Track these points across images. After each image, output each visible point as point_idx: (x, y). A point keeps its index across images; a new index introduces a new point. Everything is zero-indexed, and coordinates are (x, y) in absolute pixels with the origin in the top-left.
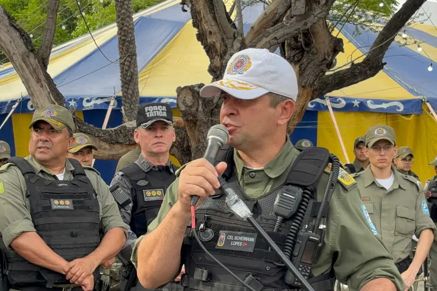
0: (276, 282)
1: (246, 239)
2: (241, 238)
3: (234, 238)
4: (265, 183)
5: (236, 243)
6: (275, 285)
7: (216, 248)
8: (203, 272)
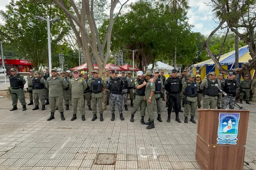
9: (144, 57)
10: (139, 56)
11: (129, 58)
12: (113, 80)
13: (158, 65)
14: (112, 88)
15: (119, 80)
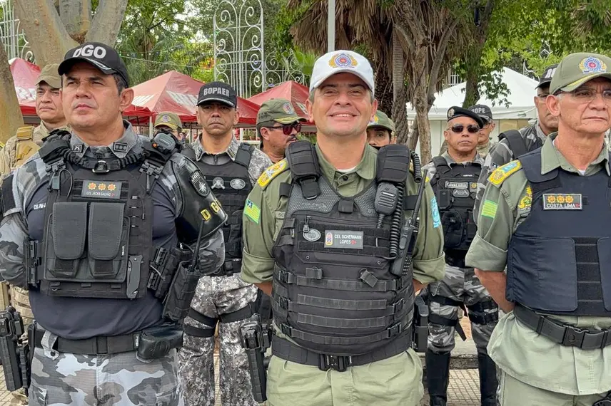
0: (386, 275)
1: (353, 237)
2: (348, 237)
3: (341, 237)
4: (356, 184)
5: (345, 241)
6: (386, 277)
7: (325, 247)
8: (316, 271)
10: (374, 21)
11: (301, 37)
12: (72, 163)
13: (504, 87)
14: (51, 264)
15: (149, 167)
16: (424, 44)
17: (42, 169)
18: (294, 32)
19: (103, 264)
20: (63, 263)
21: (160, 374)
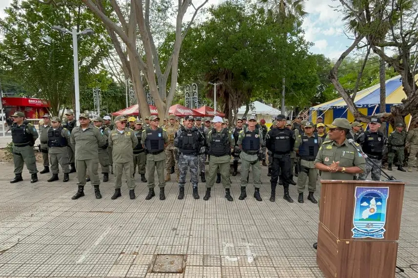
5: (218, 141)
7: (215, 142)
9: (232, 95)
10: (225, 92)
11: (208, 96)
12: (185, 131)
13: (255, 108)
14: (184, 144)
15: (195, 132)
16: (236, 98)
17: (181, 132)
18: (206, 95)
19: (190, 144)
20: (185, 144)
21: (196, 158)
